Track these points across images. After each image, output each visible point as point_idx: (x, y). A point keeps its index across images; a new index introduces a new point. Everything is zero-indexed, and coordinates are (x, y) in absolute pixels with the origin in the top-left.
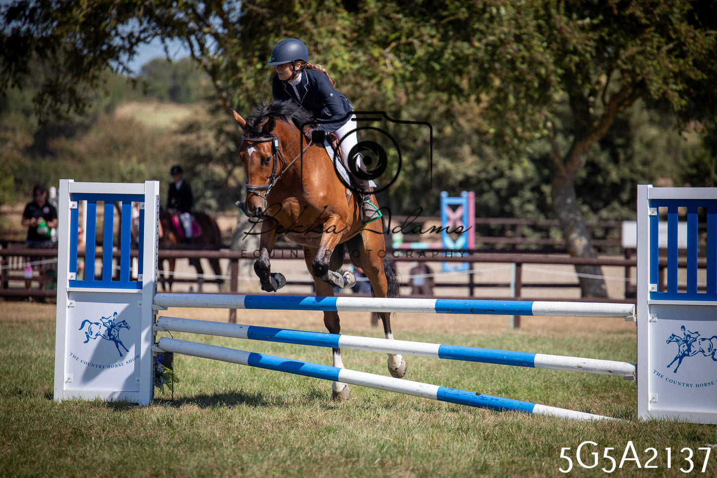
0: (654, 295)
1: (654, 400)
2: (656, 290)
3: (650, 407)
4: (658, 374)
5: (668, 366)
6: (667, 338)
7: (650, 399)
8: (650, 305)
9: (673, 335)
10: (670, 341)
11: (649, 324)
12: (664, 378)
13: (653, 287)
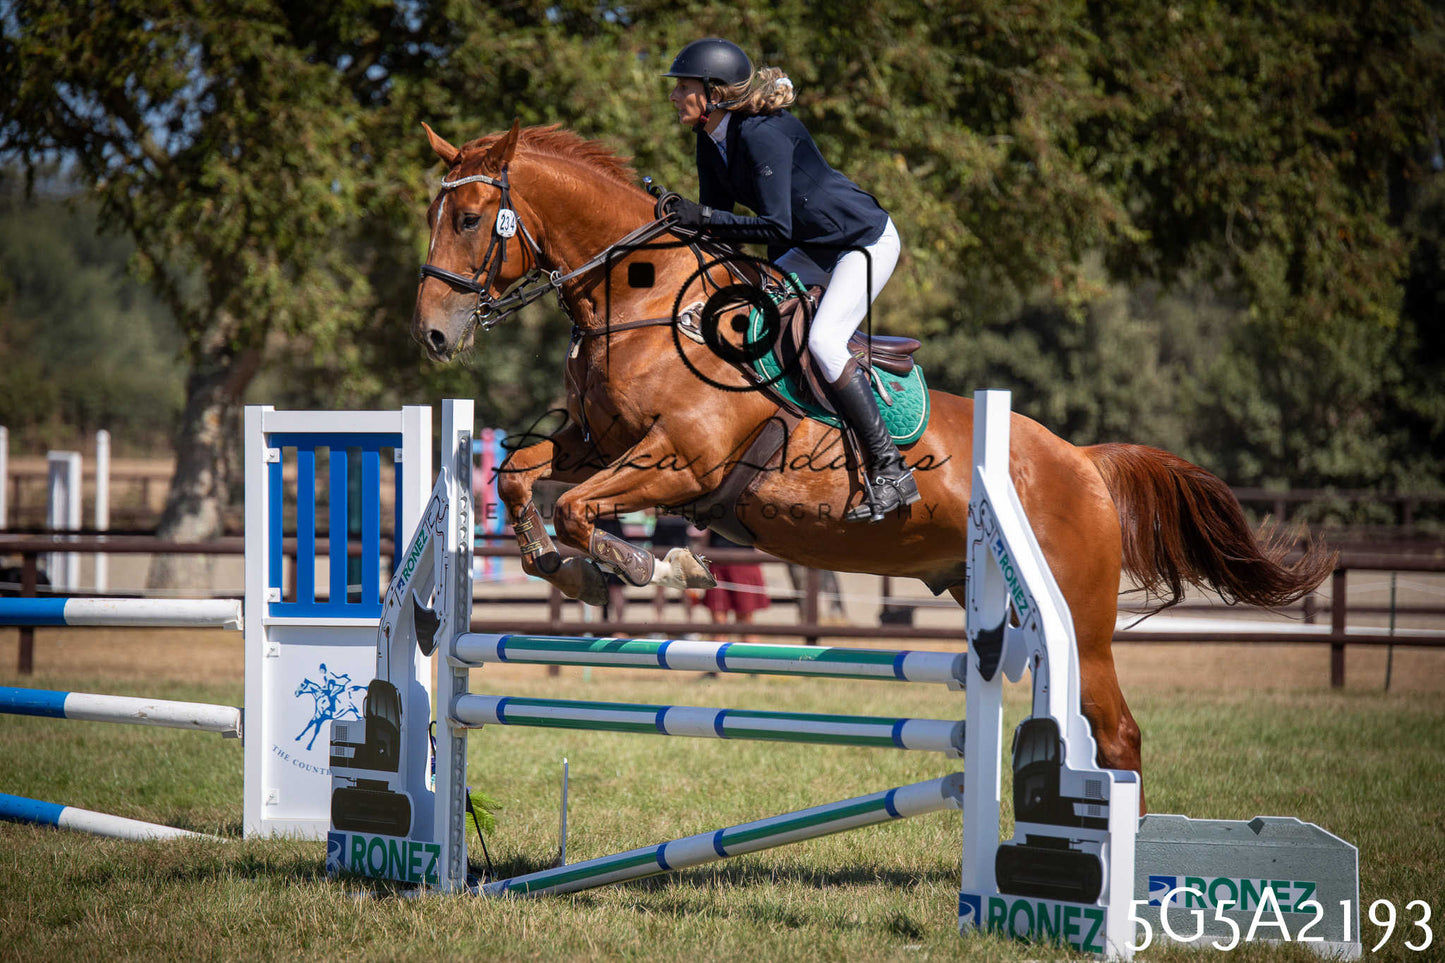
0: (276, 609)
1: (273, 801)
2: (277, 599)
3: (266, 814)
4: (281, 753)
5: (298, 739)
6: (297, 687)
7: (265, 798)
8: (268, 627)
9: (307, 682)
10: (301, 693)
11: (267, 663)
12: (291, 760)
13: (274, 595)
